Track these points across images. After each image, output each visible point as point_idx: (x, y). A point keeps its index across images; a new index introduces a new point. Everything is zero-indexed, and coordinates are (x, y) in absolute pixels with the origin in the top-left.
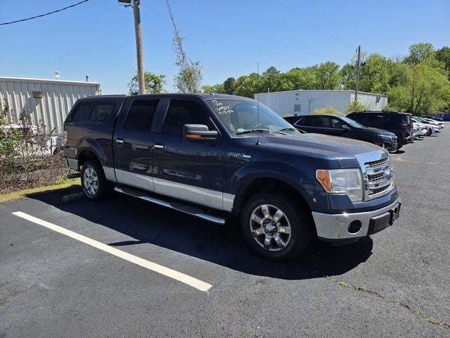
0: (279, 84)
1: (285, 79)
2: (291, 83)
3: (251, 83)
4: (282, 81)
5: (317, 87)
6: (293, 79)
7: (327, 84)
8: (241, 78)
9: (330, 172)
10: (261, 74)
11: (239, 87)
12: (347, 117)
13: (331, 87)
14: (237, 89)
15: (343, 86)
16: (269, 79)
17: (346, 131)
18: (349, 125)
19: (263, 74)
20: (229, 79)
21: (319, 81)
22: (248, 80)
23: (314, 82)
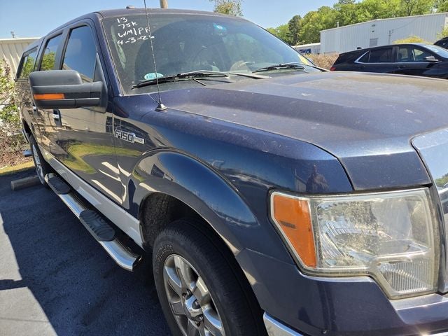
0: (354, 16)
1: (361, 10)
2: (368, 14)
3: (320, 19)
4: (357, 12)
5: (401, 14)
6: (370, 8)
7: (415, 9)
8: (308, 14)
9: (325, 201)
10: (332, 7)
11: (306, 26)
12: (436, 44)
13: (420, 12)
14: (304, 28)
15: (435, 10)
16: (341, 11)
17: (432, 64)
18: (436, 56)
19: (334, 7)
20: (294, 18)
21: (404, 7)
22: (317, 15)
23: (397, 8)
